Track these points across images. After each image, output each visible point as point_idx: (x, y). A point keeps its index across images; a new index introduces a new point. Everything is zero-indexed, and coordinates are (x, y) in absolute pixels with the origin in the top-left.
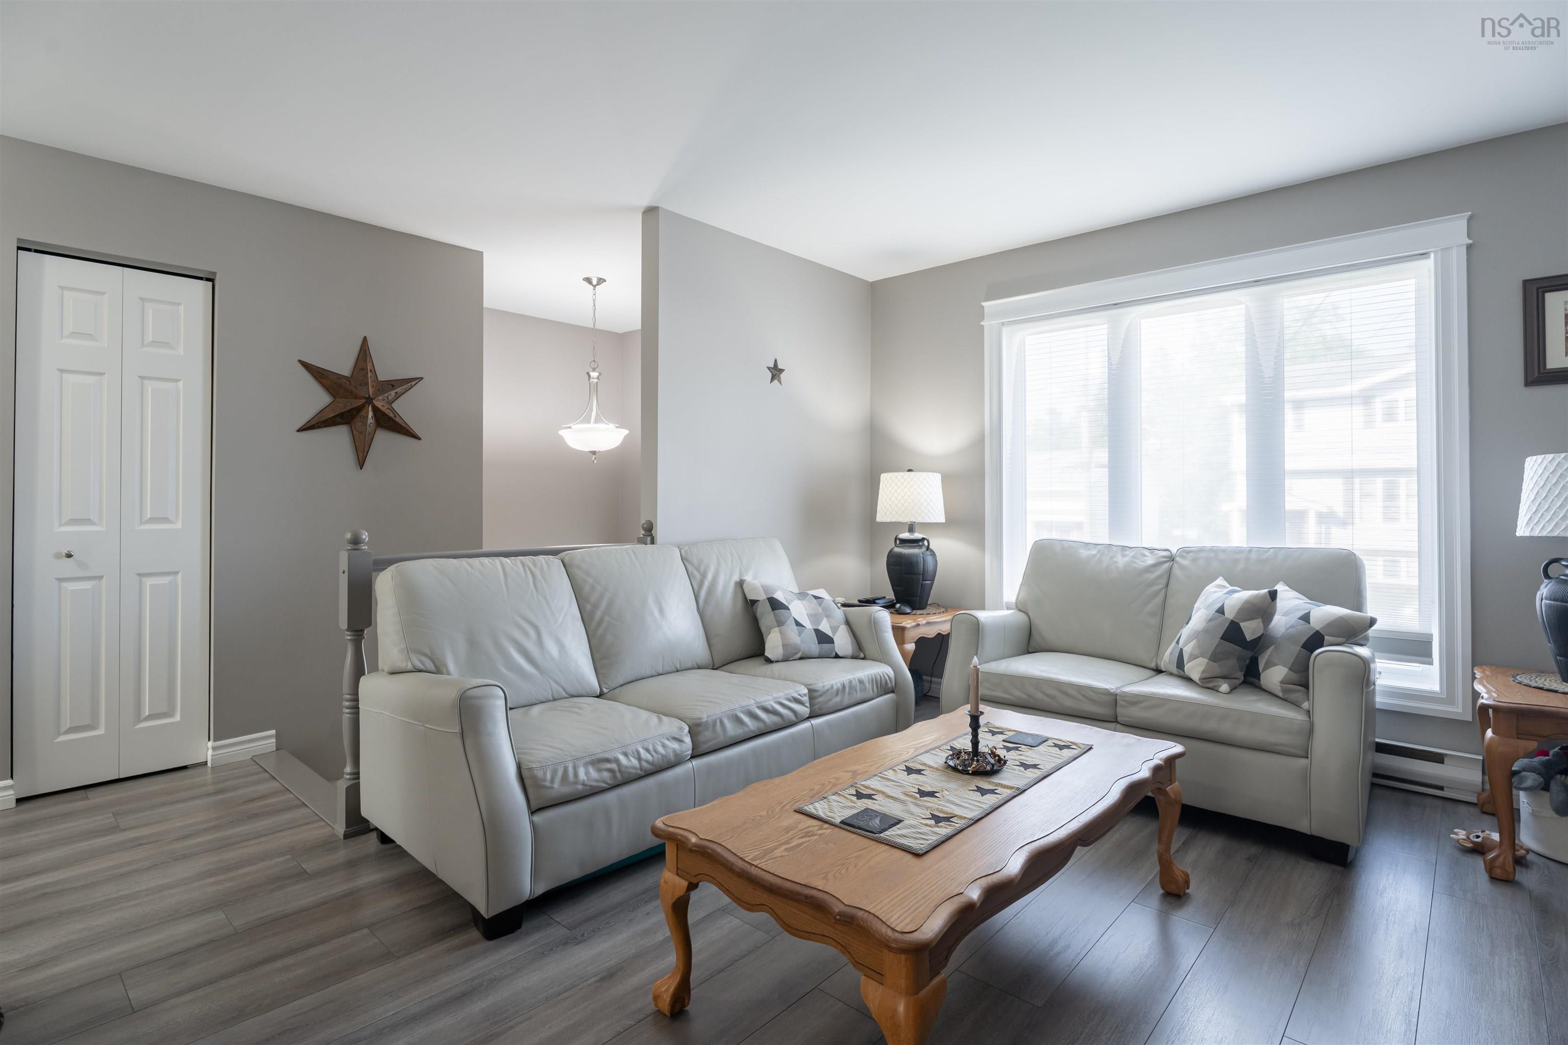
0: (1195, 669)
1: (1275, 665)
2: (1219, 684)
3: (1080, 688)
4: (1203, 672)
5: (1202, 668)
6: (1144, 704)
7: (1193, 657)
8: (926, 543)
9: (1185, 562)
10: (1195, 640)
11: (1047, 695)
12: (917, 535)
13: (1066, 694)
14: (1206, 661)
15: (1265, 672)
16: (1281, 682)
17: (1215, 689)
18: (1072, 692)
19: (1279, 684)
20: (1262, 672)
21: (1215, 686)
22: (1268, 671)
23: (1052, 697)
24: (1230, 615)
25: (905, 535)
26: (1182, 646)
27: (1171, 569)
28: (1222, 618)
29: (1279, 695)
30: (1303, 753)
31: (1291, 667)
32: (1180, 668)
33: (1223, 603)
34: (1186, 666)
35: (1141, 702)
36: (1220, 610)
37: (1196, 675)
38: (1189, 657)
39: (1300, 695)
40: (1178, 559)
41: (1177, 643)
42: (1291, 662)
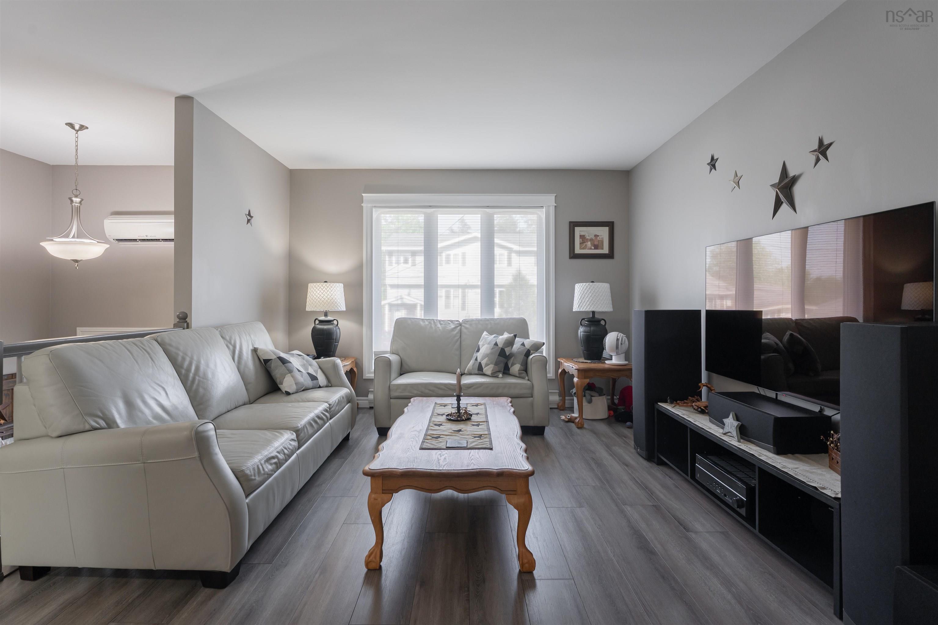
0: (488, 370)
1: (516, 364)
2: (499, 374)
4: (492, 370)
6: (474, 387)
7: (487, 365)
8: (335, 322)
9: (467, 326)
10: (487, 358)
11: (430, 390)
12: (329, 318)
13: (439, 388)
14: (493, 366)
15: (511, 368)
16: (519, 370)
17: (497, 377)
18: (443, 387)
19: (518, 371)
21: (497, 376)
22: (513, 367)
23: (433, 391)
24: (500, 345)
25: (323, 318)
26: (480, 360)
27: (461, 329)
28: (497, 348)
29: (518, 375)
30: (531, 396)
31: (521, 365)
32: (480, 371)
33: (496, 341)
34: (483, 369)
35: (472, 386)
36: (496, 344)
37: (489, 372)
38: (485, 365)
39: (524, 374)
40: (463, 324)
41: (475, 360)
42: (521, 363)
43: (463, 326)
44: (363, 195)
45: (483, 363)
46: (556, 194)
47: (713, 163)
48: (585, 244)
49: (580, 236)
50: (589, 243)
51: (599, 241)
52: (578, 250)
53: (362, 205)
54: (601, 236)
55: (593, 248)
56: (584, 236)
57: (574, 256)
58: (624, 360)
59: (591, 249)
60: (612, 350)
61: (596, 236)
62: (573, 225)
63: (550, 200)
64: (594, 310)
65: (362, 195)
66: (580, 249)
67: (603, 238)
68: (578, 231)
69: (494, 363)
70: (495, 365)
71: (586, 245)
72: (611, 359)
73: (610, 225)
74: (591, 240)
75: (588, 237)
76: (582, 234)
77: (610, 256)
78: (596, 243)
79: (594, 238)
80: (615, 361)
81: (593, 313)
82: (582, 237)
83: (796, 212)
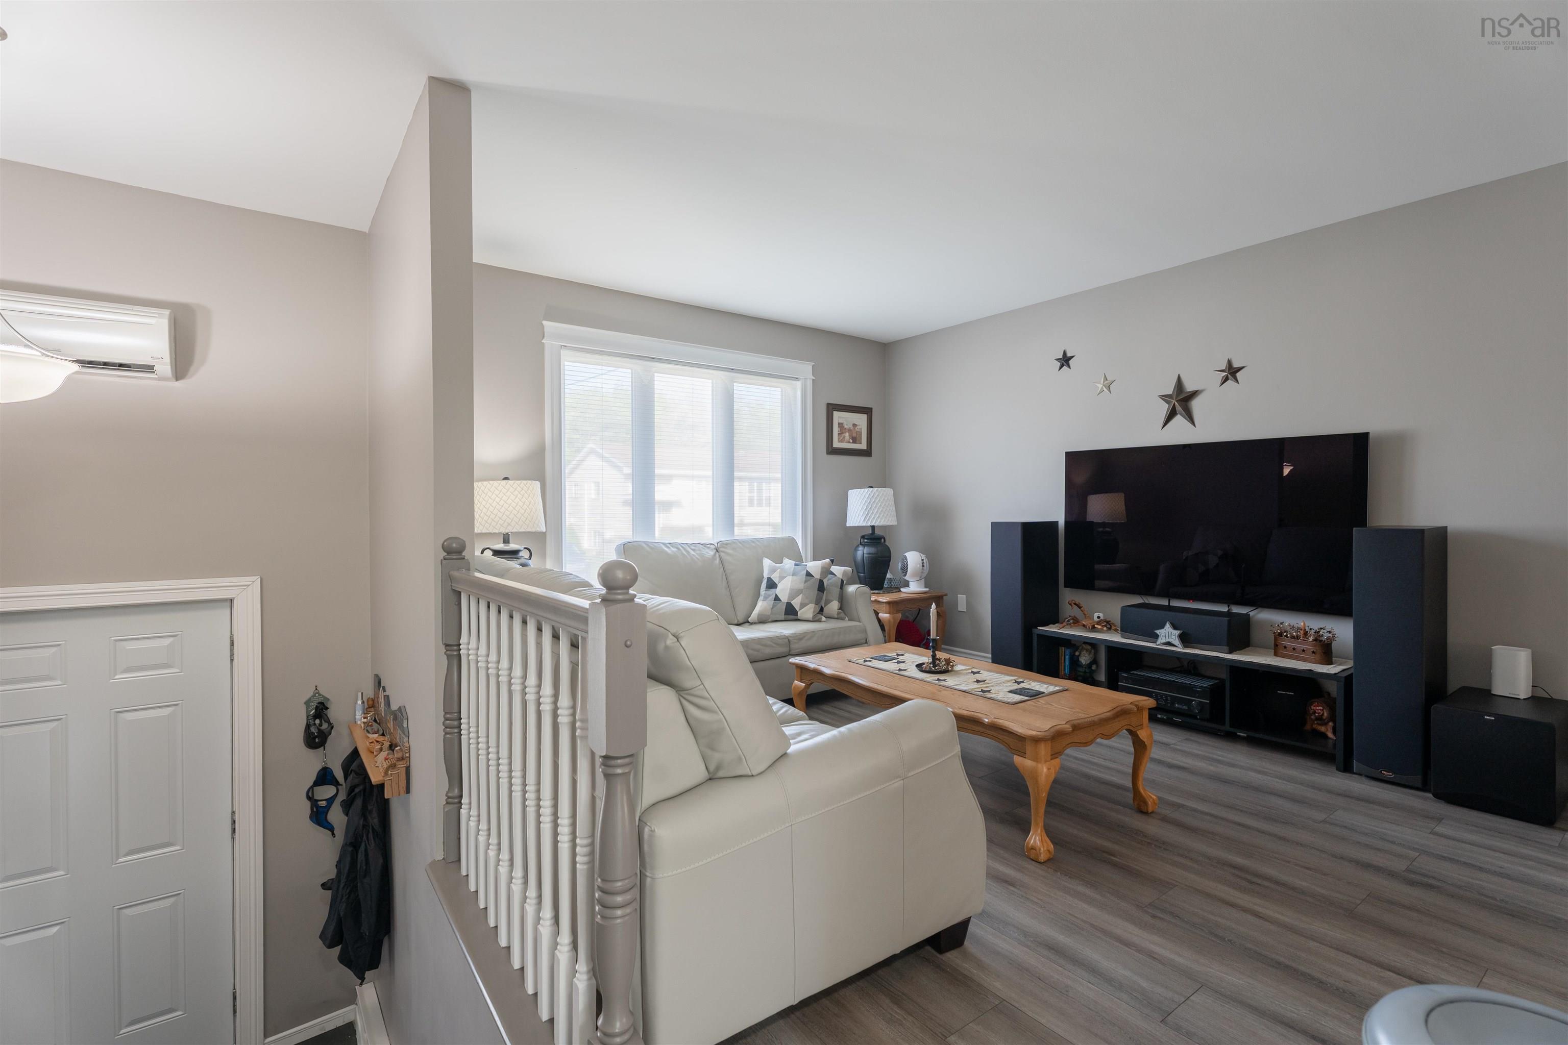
0: (808, 612)
1: (832, 601)
2: (820, 617)
3: (771, 639)
4: (814, 612)
5: (812, 610)
6: (806, 638)
7: (803, 605)
9: (731, 551)
10: (801, 595)
12: (513, 546)
13: (765, 645)
14: (812, 606)
15: (826, 607)
17: (819, 621)
18: (769, 643)
19: (837, 610)
20: (825, 606)
21: (819, 619)
22: (828, 605)
23: (758, 651)
24: (817, 575)
25: (500, 546)
26: (789, 598)
27: (721, 557)
28: (812, 580)
29: (836, 616)
30: (865, 642)
31: (839, 601)
32: (791, 613)
33: (807, 571)
34: (797, 612)
35: (804, 637)
36: (809, 574)
37: (810, 615)
38: (800, 607)
39: (842, 615)
40: (721, 549)
41: (775, 600)
42: (838, 599)
43: (722, 551)
44: (544, 322)
45: (796, 603)
46: (814, 363)
47: (1065, 360)
48: (843, 435)
49: (839, 424)
50: (847, 435)
51: (857, 432)
52: (836, 444)
53: (543, 341)
54: (859, 425)
55: (851, 441)
56: (842, 424)
57: (832, 451)
58: (924, 586)
59: (849, 442)
60: (914, 575)
61: (854, 425)
62: (832, 408)
63: (806, 369)
64: (873, 524)
65: (542, 324)
66: (840, 441)
67: (861, 429)
68: (838, 416)
69: (814, 600)
70: (815, 604)
71: (844, 437)
72: (908, 586)
73: (867, 411)
74: (849, 430)
75: (846, 427)
76: (841, 421)
77: (867, 453)
78: (854, 435)
79: (852, 428)
80: (915, 587)
81: (873, 527)
82: (840, 425)
83: (1195, 426)
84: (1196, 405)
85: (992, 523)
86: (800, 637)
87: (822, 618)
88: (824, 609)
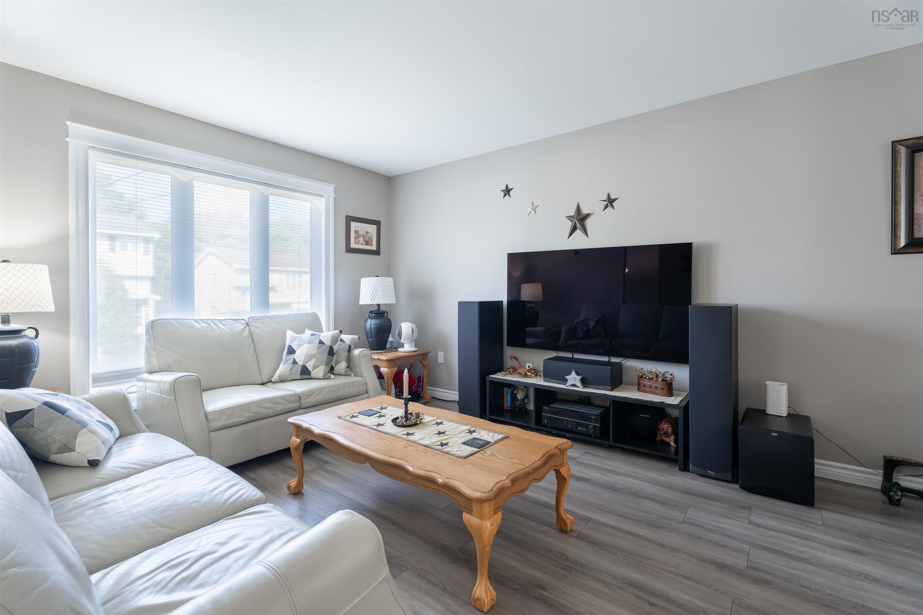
1: (341, 362)
2: (330, 375)
3: (283, 397)
4: (324, 372)
5: (323, 370)
6: (315, 394)
7: (315, 367)
8: (30, 333)
9: (259, 325)
11: (266, 408)
12: (14, 326)
13: (276, 403)
14: (324, 367)
16: (345, 368)
17: (329, 378)
18: (280, 401)
20: (335, 366)
21: (329, 377)
23: (269, 408)
24: (328, 343)
26: (302, 363)
27: (250, 330)
28: (324, 346)
29: (344, 374)
30: (366, 392)
31: (346, 362)
32: (305, 373)
33: (320, 339)
34: (311, 373)
35: (314, 393)
36: (321, 342)
37: (321, 375)
38: (313, 368)
39: (349, 372)
40: (251, 324)
41: (292, 364)
42: (345, 360)
43: (252, 325)
44: (68, 123)
45: (310, 366)
46: (335, 186)
47: (507, 191)
48: (358, 239)
49: (355, 231)
50: (362, 239)
51: (369, 237)
52: (353, 245)
53: (66, 139)
54: (371, 233)
55: (365, 244)
56: (358, 231)
57: (350, 250)
58: (414, 347)
59: (363, 244)
60: (407, 339)
61: (367, 232)
62: (350, 219)
63: (329, 189)
64: (378, 303)
65: (66, 123)
66: (356, 243)
67: (372, 235)
68: (354, 225)
69: (325, 362)
70: (326, 366)
71: (359, 241)
72: (403, 347)
73: (377, 223)
74: (363, 236)
75: (360, 233)
76: (357, 229)
77: (377, 252)
78: (367, 239)
79: (365, 234)
80: (408, 348)
81: (379, 305)
82: (356, 232)
83: (588, 237)
84: (589, 223)
85: (459, 302)
86: (309, 394)
87: (331, 376)
88: (335, 369)
